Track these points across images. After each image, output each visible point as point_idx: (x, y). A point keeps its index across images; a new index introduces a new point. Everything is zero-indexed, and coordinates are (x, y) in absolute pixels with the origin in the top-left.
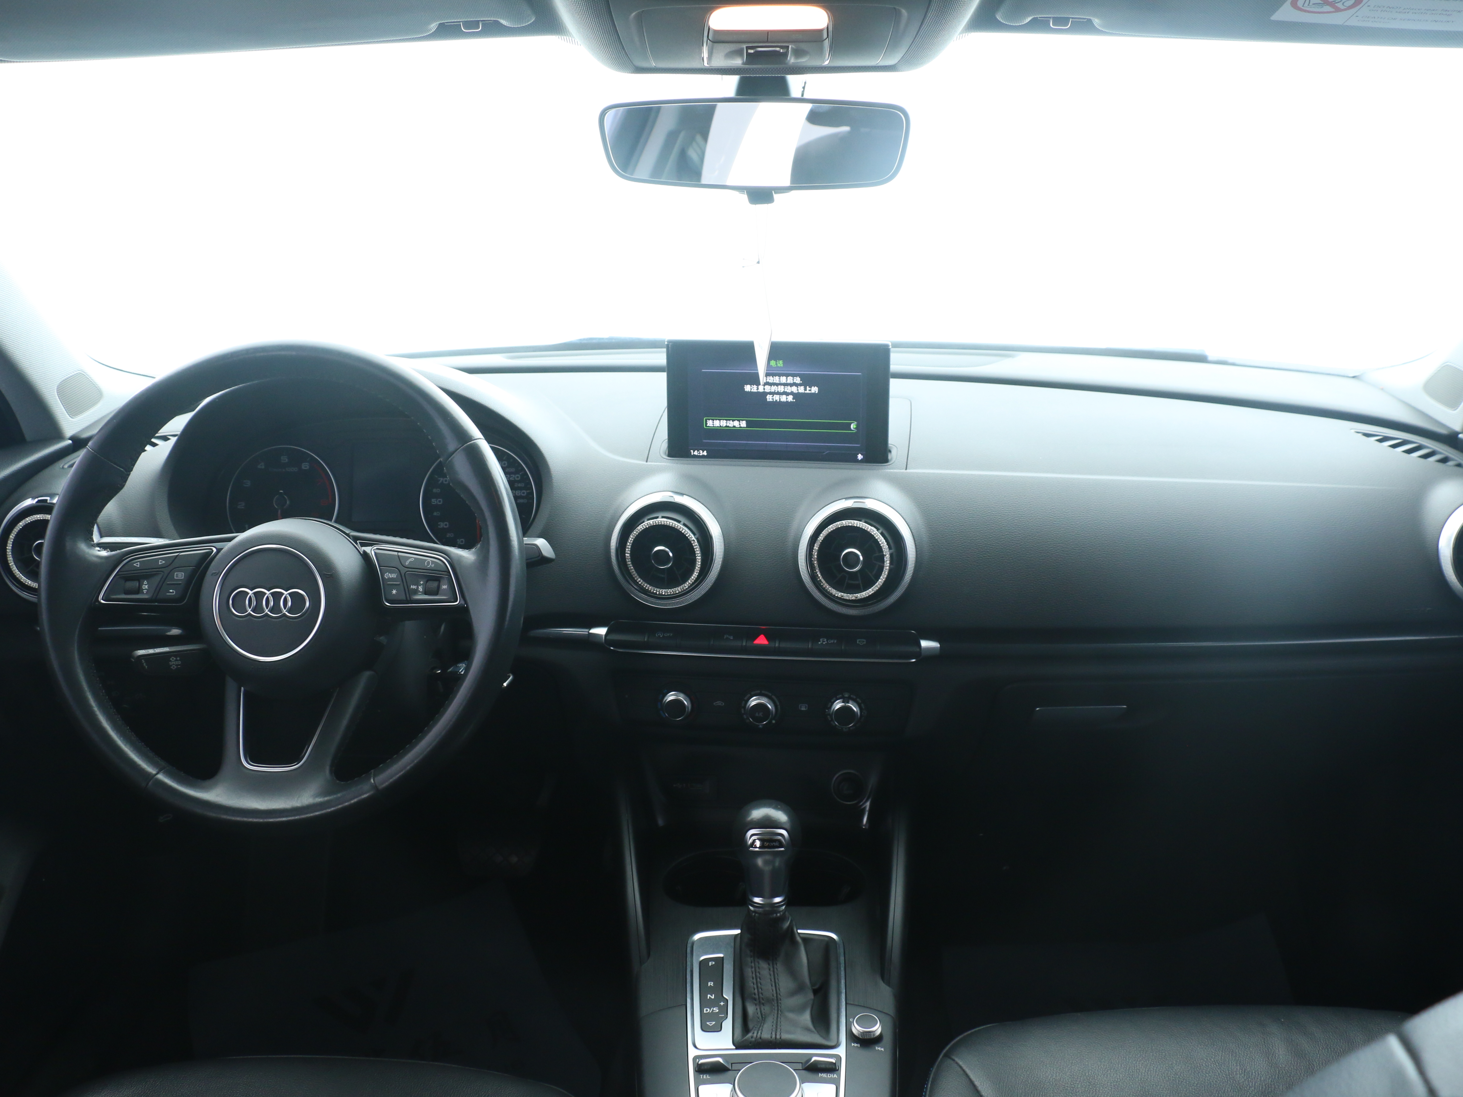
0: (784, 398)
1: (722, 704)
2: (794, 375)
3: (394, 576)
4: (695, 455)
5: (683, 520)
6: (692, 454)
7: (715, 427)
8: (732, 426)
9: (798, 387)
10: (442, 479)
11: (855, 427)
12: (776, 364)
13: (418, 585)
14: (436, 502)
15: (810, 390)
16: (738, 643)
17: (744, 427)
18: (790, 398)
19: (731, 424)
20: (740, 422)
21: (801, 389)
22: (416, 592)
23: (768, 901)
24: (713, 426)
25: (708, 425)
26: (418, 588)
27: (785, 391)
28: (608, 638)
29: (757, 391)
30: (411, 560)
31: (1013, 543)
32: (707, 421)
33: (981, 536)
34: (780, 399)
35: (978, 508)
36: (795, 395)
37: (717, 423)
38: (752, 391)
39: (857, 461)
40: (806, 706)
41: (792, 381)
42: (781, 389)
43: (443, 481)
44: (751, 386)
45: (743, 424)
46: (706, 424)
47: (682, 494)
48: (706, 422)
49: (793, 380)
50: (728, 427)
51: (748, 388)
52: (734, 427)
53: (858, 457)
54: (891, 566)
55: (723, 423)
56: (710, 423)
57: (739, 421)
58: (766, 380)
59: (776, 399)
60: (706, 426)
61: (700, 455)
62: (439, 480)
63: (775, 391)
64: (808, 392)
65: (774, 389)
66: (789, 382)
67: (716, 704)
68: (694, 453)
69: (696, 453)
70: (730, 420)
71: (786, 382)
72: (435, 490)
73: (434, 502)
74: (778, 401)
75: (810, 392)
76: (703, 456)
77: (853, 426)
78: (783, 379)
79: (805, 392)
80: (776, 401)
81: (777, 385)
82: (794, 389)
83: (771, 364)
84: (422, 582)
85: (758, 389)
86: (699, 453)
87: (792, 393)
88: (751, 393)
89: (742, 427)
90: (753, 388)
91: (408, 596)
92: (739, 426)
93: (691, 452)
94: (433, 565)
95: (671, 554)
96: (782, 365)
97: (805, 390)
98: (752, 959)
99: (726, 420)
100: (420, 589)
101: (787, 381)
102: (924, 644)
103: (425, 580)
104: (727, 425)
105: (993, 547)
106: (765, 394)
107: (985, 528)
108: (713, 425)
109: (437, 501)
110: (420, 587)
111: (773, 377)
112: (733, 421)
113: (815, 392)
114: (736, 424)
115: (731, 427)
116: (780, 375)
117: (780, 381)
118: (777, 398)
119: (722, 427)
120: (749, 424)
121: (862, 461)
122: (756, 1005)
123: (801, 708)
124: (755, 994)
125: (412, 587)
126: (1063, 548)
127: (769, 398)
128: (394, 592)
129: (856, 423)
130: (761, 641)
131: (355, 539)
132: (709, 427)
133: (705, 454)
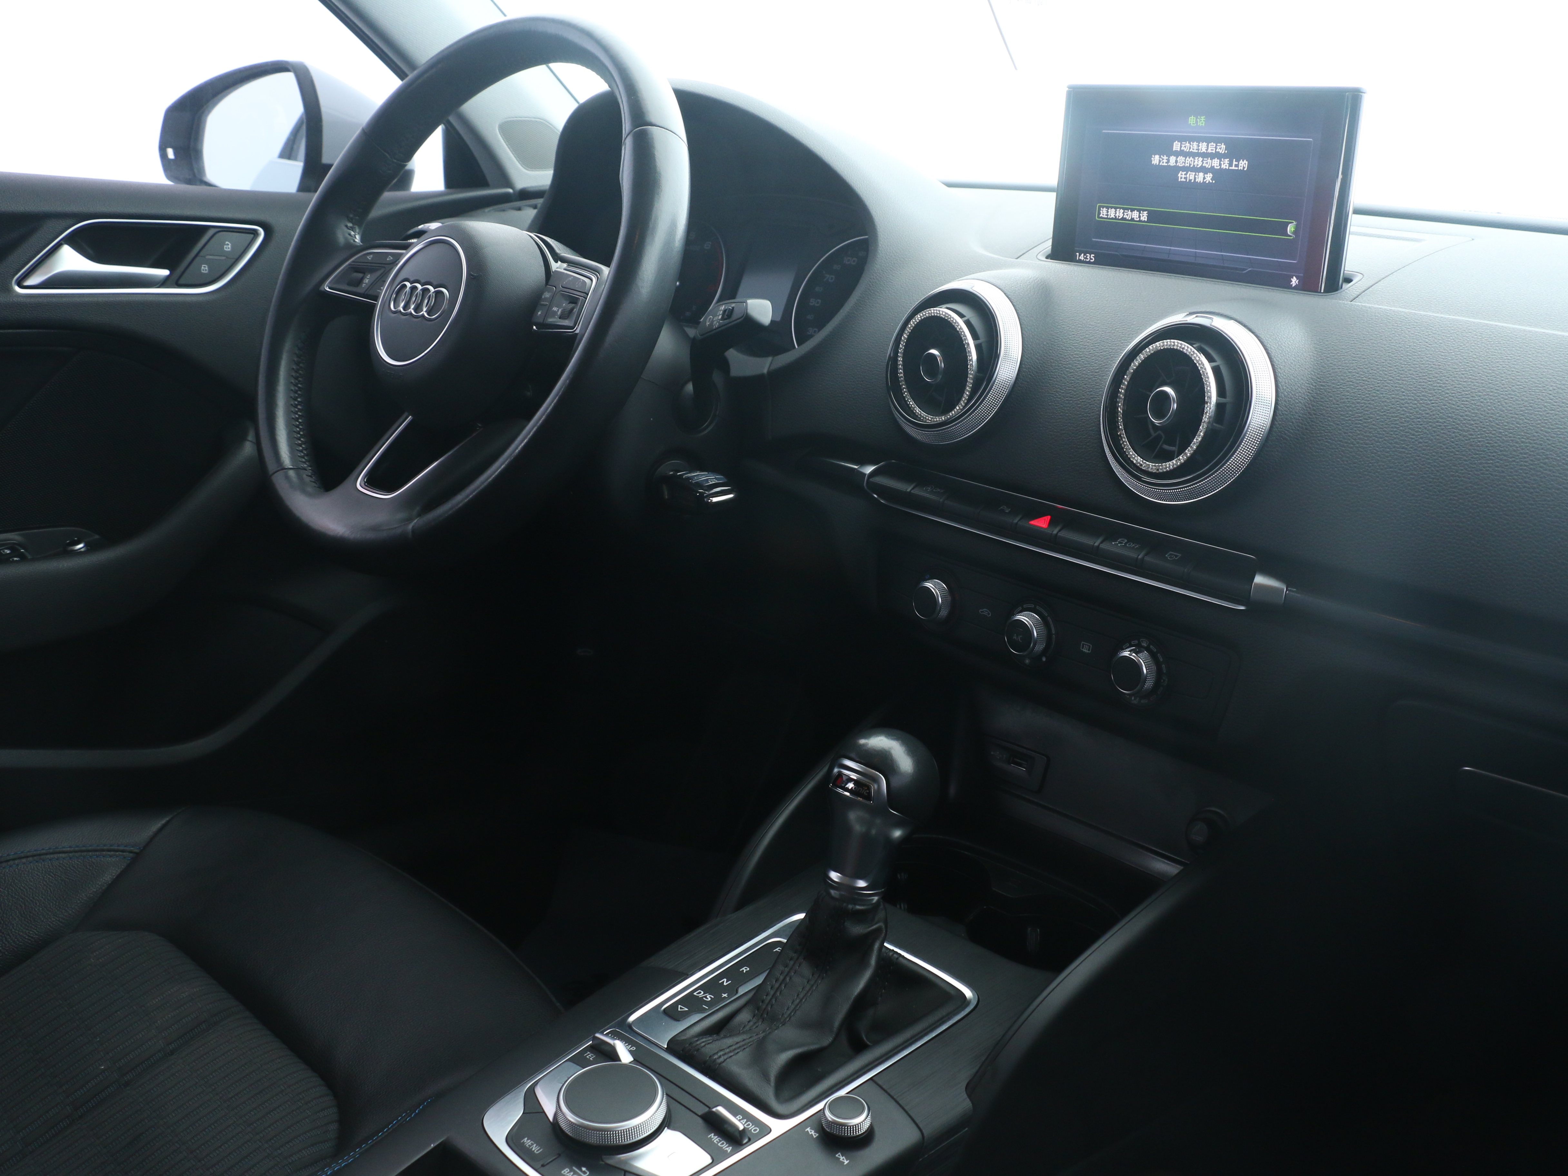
0: (1200, 177)
1: (989, 614)
2: (1217, 141)
3: (549, 295)
4: (1081, 259)
5: (971, 316)
6: (1078, 259)
7: (1110, 219)
8: (1130, 218)
9: (1221, 161)
11: (1293, 229)
12: (1197, 122)
13: (560, 306)
15: (1237, 166)
16: (1009, 519)
17: (1144, 221)
18: (1209, 178)
19: (1129, 215)
20: (1140, 213)
21: (1225, 164)
22: (554, 315)
23: (847, 881)
24: (1106, 217)
25: (1101, 215)
27: (1204, 165)
28: (871, 480)
29: (1167, 164)
30: (570, 280)
31: (1454, 432)
32: (1101, 210)
33: (1403, 412)
34: (1195, 178)
35: (1420, 367)
36: (1218, 173)
37: (1112, 213)
38: (1161, 164)
39: (1287, 286)
40: (1089, 647)
41: (1214, 149)
42: (1198, 162)
44: (1160, 157)
45: (1144, 216)
46: (1099, 213)
47: (991, 284)
48: (1099, 210)
49: (1216, 148)
50: (1125, 219)
51: (1156, 160)
52: (1132, 219)
53: (1292, 281)
54: (1215, 424)
55: (1120, 214)
56: (1104, 212)
57: (1139, 211)
58: (1181, 147)
59: (1190, 178)
60: (1099, 216)
61: (1087, 260)
63: (1190, 165)
64: (1233, 168)
65: (1189, 161)
66: (1209, 151)
67: (982, 612)
68: (1080, 258)
69: (1082, 258)
70: (1128, 209)
71: (1206, 151)
74: (1193, 181)
75: (1237, 168)
76: (1089, 263)
77: (1291, 228)
78: (1203, 147)
79: (1230, 168)
80: (1190, 180)
81: (1194, 155)
82: (1215, 163)
83: (1189, 122)
84: (563, 305)
85: (1168, 161)
86: (1086, 258)
87: (1212, 170)
88: (1159, 167)
89: (1142, 221)
90: (1163, 159)
91: (547, 318)
92: (1138, 219)
93: (1077, 255)
94: (583, 285)
95: (942, 364)
96: (1204, 124)
97: (1231, 164)
98: (795, 955)
99: (1124, 209)
100: (559, 311)
101: (1207, 150)
102: (1259, 579)
103: (567, 302)
104: (1125, 217)
105: (1417, 434)
106: (1177, 169)
107: (1416, 400)
108: (1107, 215)
111: (1189, 143)
112: (1132, 210)
113: (1244, 168)
114: (1135, 215)
115: (1128, 220)
116: (1199, 140)
117: (1198, 150)
118: (1191, 176)
119: (1118, 219)
120: (1152, 216)
121: (1296, 288)
122: (754, 1016)
123: (1083, 648)
124: (763, 1002)
125: (555, 308)
127: (1181, 176)
128: (540, 315)
129: (1295, 223)
130: (1041, 523)
132: (1102, 218)
133: (1092, 259)
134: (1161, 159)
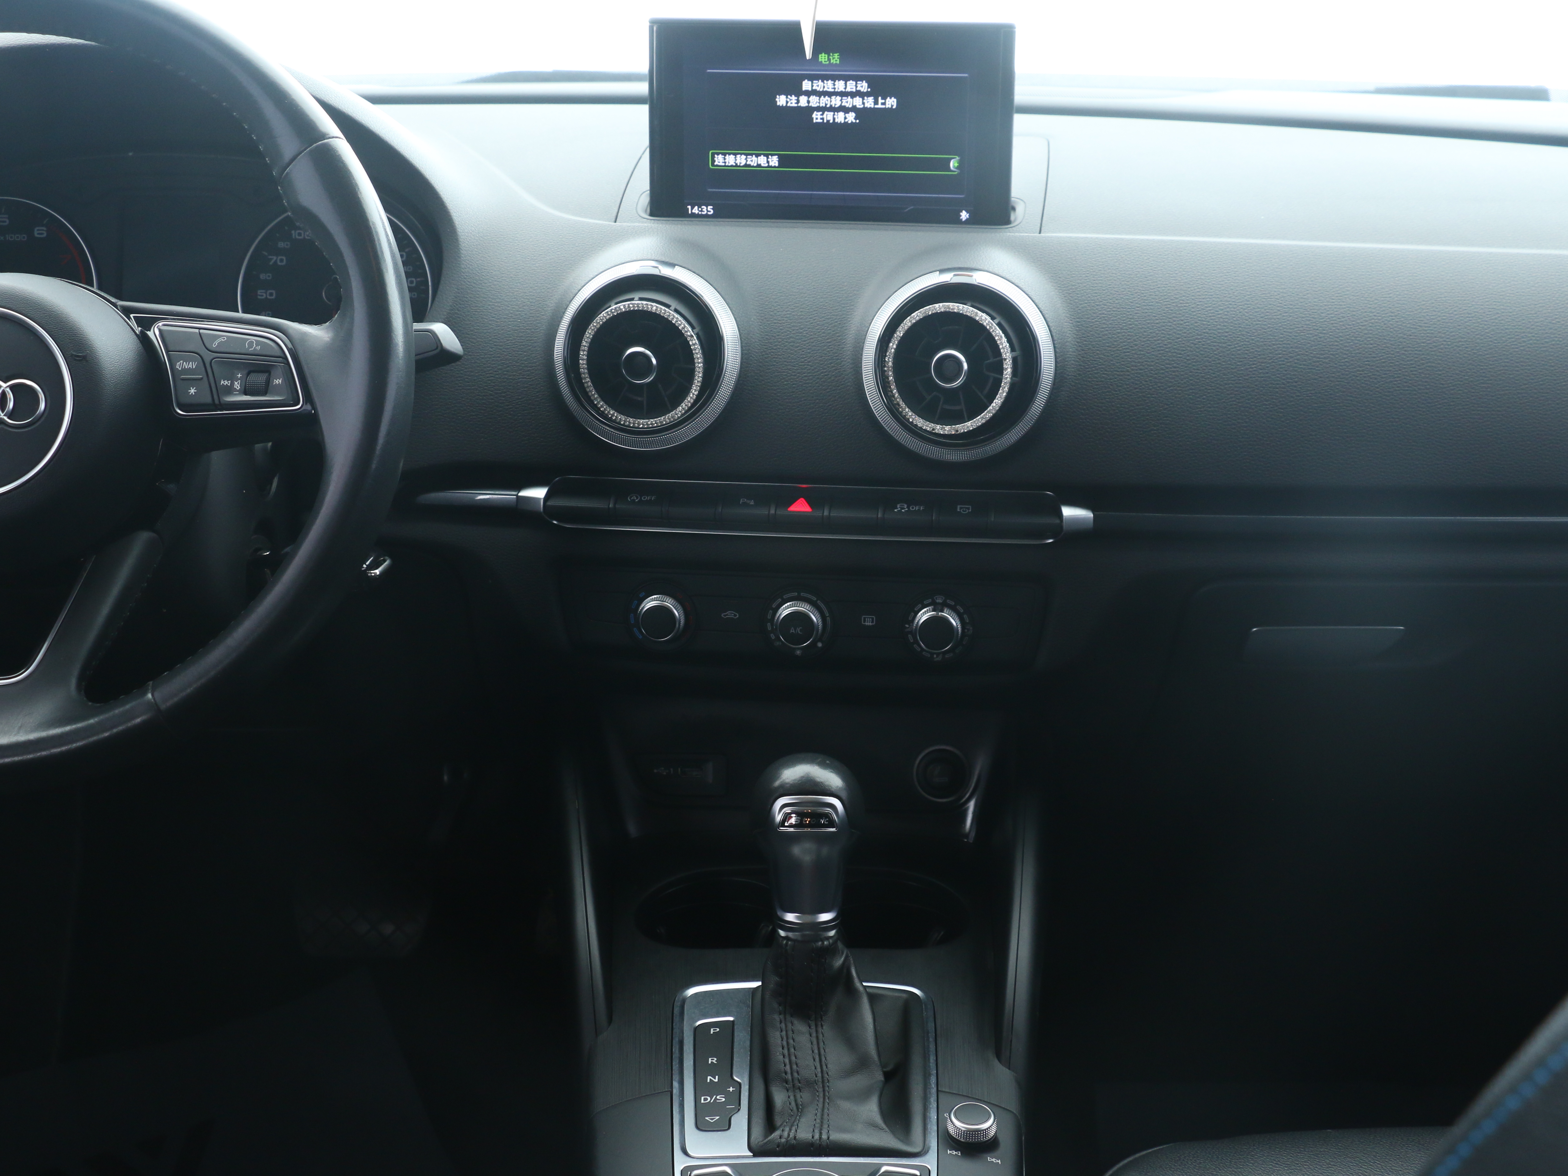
0: (840, 117)
1: (735, 615)
2: (857, 79)
3: (191, 365)
4: (695, 213)
5: (674, 304)
6: (690, 212)
7: (728, 166)
8: (755, 165)
9: (863, 99)
10: (275, 258)
11: (956, 165)
12: (829, 60)
13: (232, 379)
14: (264, 294)
15: (884, 104)
16: (762, 512)
17: (775, 167)
18: (851, 117)
19: (753, 161)
20: (768, 158)
21: (869, 102)
22: (229, 390)
23: (808, 918)
24: (724, 164)
25: (715, 164)
26: (232, 384)
27: (843, 104)
28: (549, 503)
29: (796, 105)
30: (221, 339)
31: (1214, 346)
32: (715, 157)
33: (1162, 335)
34: (834, 119)
35: (1158, 291)
36: (860, 112)
37: (731, 160)
38: (789, 105)
39: (958, 221)
40: (873, 618)
41: (854, 87)
42: (836, 101)
43: (276, 261)
44: (787, 98)
45: (774, 161)
46: (713, 161)
47: (672, 265)
48: (713, 157)
49: (856, 87)
50: (749, 166)
51: (781, 100)
52: (759, 166)
53: (961, 216)
54: (1014, 378)
55: (741, 160)
56: (719, 160)
57: (767, 156)
58: (812, 86)
59: (828, 119)
60: (713, 164)
61: (703, 213)
62: (272, 259)
63: (826, 105)
64: (880, 106)
65: (824, 101)
66: (848, 89)
67: (725, 615)
68: (693, 211)
69: (696, 210)
70: (752, 155)
71: (844, 90)
72: (262, 276)
73: (262, 296)
74: (831, 121)
75: (884, 106)
76: (707, 216)
77: (953, 164)
78: (840, 86)
79: (876, 106)
80: (828, 121)
81: (830, 94)
82: (858, 102)
83: (820, 60)
84: (239, 376)
85: (798, 101)
86: (701, 211)
87: (854, 109)
88: (786, 109)
89: (771, 167)
90: (791, 100)
91: (216, 397)
92: (767, 165)
93: (688, 209)
94: (259, 348)
95: (654, 361)
96: (838, 62)
97: (876, 103)
98: (782, 1017)
99: (746, 155)
100: (237, 385)
101: (845, 88)
102: (1068, 512)
103: (245, 372)
104: (748, 163)
105: (1183, 353)
106: (810, 110)
107: (1170, 322)
108: (725, 163)
109: (266, 293)
110: (236, 383)
111: (823, 81)
112: (757, 156)
113: (892, 106)
114: (762, 161)
115: (753, 167)
116: (834, 78)
117: (835, 89)
118: (829, 116)
119: (740, 166)
120: (782, 161)
121: (967, 222)
122: (788, 1091)
123: (865, 621)
124: (786, 1073)
125: (222, 382)
126: (1298, 355)
127: (817, 117)
128: (192, 391)
129: (958, 158)
130: (801, 507)
131: (127, 311)
132: (717, 166)
133: (710, 212)
134: (788, 100)
